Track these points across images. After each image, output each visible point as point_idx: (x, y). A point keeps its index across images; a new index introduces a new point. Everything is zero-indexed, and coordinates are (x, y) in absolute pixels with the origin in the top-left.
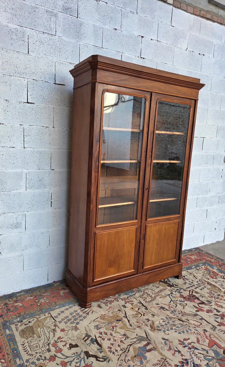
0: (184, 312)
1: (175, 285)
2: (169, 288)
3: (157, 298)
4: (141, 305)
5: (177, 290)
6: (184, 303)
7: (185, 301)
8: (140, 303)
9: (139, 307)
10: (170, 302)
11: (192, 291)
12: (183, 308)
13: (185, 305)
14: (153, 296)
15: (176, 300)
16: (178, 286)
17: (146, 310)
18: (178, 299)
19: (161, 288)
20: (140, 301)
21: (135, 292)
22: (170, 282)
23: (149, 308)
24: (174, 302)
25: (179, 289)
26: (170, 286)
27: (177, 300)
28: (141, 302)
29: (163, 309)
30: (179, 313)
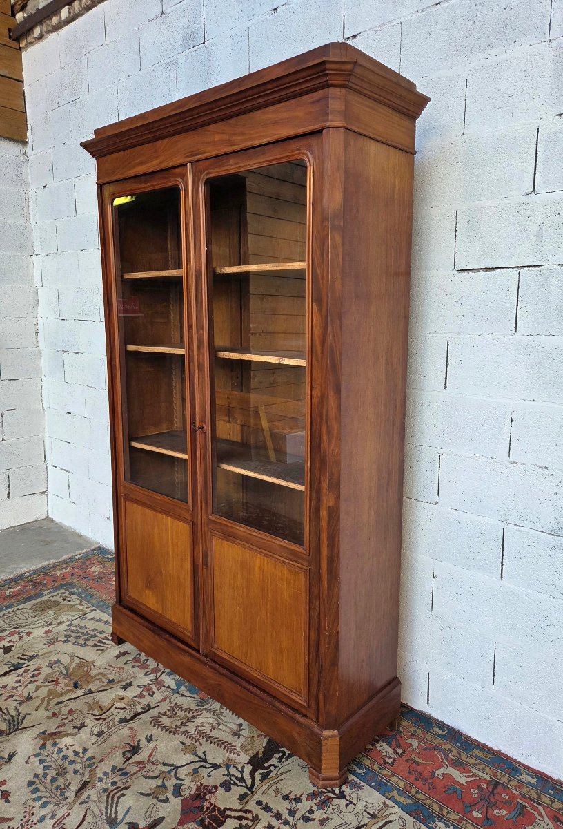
0: (123, 795)
1: (271, 772)
2: (244, 758)
3: (183, 738)
4: (140, 710)
5: (242, 780)
6: (169, 795)
7: (182, 798)
8: (148, 708)
9: (127, 708)
10: (165, 764)
11: (249, 816)
12: (141, 794)
13: (158, 799)
14: (191, 728)
15: (182, 777)
16: (262, 780)
17: (117, 719)
18: (187, 782)
19: (238, 743)
20: (155, 707)
21: (193, 696)
22: (280, 759)
23: (128, 726)
24: (169, 772)
25: (249, 782)
26: (257, 763)
27: (182, 780)
28: (149, 710)
29: (129, 751)
30: (114, 783)
